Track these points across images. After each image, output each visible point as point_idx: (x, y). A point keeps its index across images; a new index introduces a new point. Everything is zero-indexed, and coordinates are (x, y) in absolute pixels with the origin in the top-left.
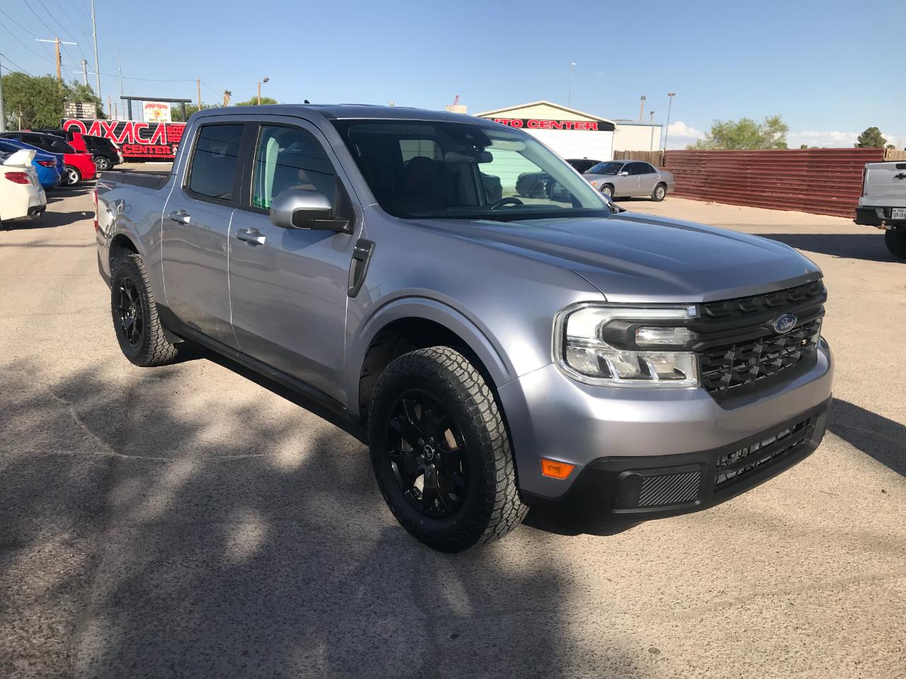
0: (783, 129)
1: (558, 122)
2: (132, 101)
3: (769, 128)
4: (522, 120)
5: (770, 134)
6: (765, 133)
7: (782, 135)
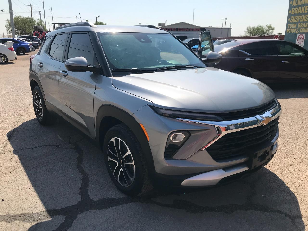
0: (273, 29)
1: (188, 28)
2: (55, 24)
3: (267, 29)
4: (176, 28)
5: (268, 31)
6: (266, 30)
7: (272, 31)
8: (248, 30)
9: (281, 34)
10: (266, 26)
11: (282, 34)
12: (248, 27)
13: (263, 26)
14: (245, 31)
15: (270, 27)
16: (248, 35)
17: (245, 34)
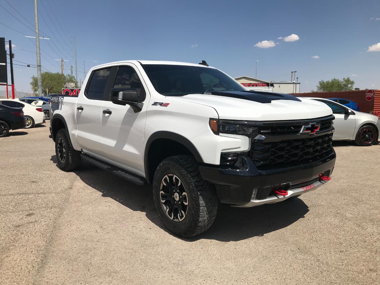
1: (250, 84)
3: (345, 83)
5: (346, 85)
6: (344, 85)
7: (352, 86)
8: (321, 84)
9: (358, 89)
10: (343, 81)
11: (360, 90)
12: (320, 81)
13: (339, 80)
14: (317, 86)
15: (348, 81)
16: (321, 91)
17: (317, 89)
